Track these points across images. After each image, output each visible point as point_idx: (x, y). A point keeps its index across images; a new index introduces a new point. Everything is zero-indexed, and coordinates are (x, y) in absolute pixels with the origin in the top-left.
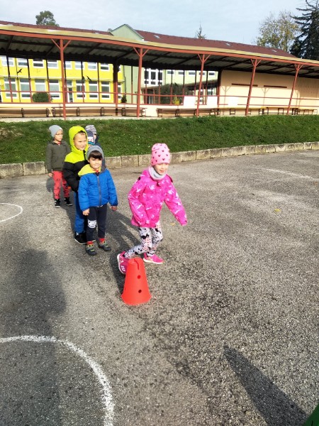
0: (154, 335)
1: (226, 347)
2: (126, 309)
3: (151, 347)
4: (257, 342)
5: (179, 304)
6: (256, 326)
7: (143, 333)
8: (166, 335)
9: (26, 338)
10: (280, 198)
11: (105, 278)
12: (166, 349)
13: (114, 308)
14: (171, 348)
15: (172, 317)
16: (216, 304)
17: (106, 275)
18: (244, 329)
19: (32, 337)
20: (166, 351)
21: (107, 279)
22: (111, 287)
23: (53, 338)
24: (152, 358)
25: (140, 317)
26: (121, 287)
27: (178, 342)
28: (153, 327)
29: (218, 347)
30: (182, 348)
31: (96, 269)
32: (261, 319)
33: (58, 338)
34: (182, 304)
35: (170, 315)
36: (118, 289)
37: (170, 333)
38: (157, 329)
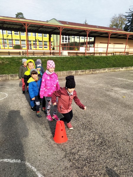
0: (70, 160)
1: (107, 167)
2: (56, 145)
3: (69, 167)
4: (122, 165)
5: (82, 144)
6: (121, 156)
7: (64, 159)
8: (76, 160)
9: (6, 160)
10: (124, 91)
11: (45, 129)
12: (76, 168)
13: (50, 145)
14: (79, 168)
15: (79, 151)
16: (100, 143)
17: (46, 127)
18: (115, 158)
19: (9, 160)
20: (76, 170)
21: (46, 129)
22: (49, 134)
23: (19, 160)
24: (69, 173)
25: (63, 150)
26: (53, 134)
27: (82, 165)
28: (70, 156)
29: (103, 167)
30: (85, 168)
31: (41, 124)
32: (123, 152)
33: (22, 161)
34: (83, 144)
35: (78, 149)
36: (52, 135)
37: (78, 159)
38: (71, 157)
